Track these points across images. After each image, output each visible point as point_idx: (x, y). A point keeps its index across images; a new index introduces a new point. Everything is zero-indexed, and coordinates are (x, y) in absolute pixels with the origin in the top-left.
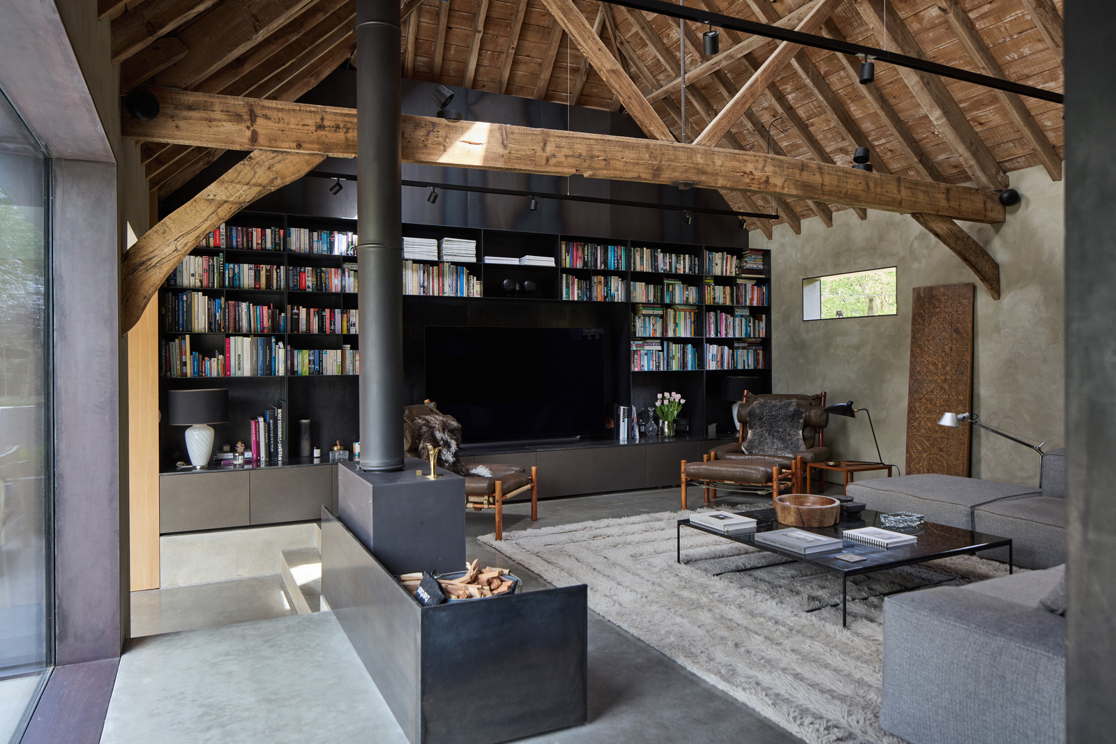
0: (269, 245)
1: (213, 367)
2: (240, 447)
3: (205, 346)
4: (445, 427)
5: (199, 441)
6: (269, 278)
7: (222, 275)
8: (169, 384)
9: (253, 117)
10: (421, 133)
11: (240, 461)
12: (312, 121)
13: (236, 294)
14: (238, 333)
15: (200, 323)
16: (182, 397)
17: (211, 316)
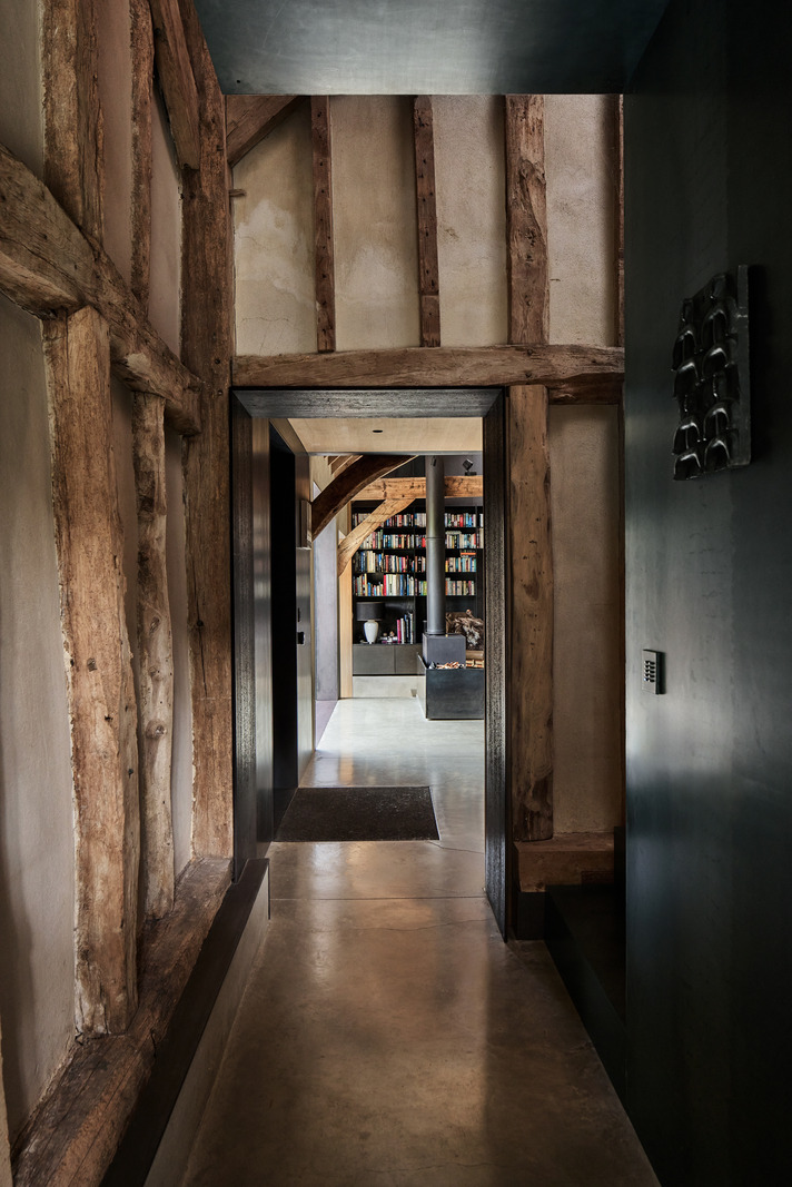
0: (406, 524)
1: (378, 591)
2: (391, 633)
3: (375, 580)
4: (472, 624)
5: (371, 629)
6: (406, 542)
7: (382, 541)
8: (356, 599)
9: (385, 486)
10: (456, 484)
11: (390, 641)
12: (408, 485)
13: (388, 551)
14: (390, 572)
15: (371, 568)
16: (361, 605)
17: (377, 563)
